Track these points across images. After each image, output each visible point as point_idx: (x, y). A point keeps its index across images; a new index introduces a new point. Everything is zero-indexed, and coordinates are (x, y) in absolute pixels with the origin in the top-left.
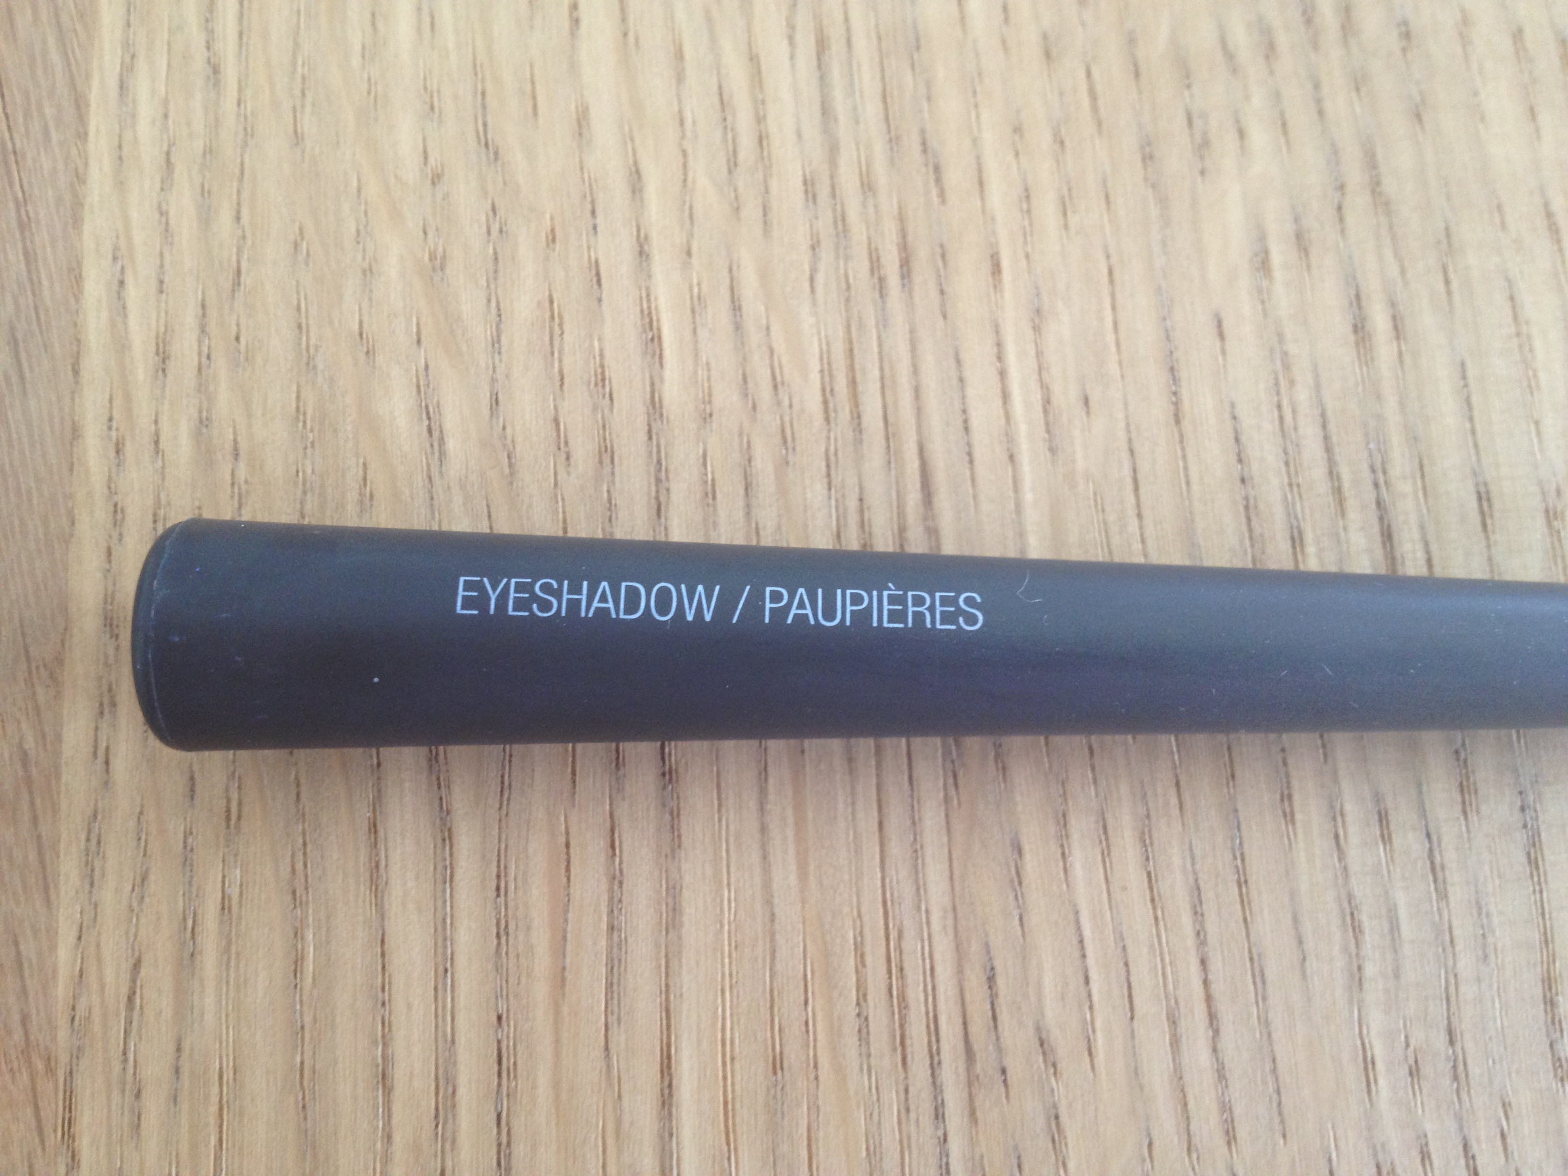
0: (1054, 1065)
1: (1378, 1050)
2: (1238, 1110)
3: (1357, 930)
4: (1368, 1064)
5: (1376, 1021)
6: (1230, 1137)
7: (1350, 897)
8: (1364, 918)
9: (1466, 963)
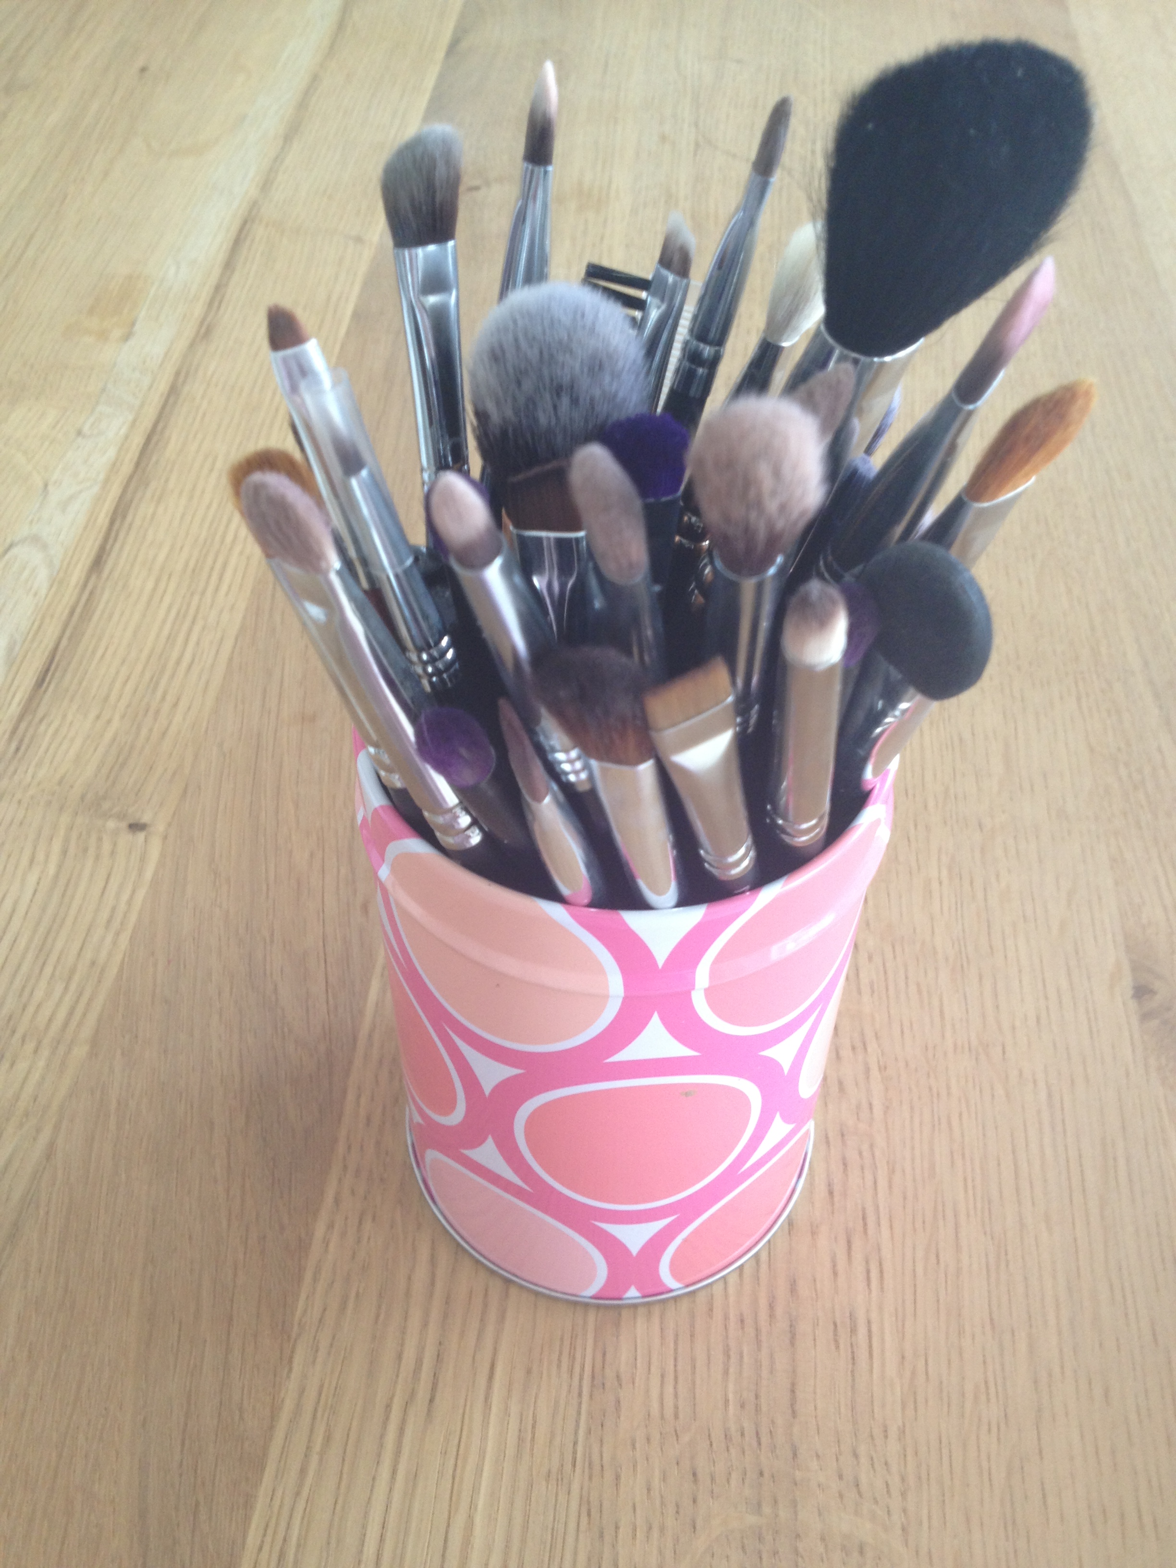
0: (620, 1385)
1: (731, 1396)
2: (680, 1408)
3: (729, 1357)
4: (726, 1402)
5: (731, 1387)
6: (676, 1416)
7: (728, 1345)
8: (732, 1353)
9: (765, 1373)
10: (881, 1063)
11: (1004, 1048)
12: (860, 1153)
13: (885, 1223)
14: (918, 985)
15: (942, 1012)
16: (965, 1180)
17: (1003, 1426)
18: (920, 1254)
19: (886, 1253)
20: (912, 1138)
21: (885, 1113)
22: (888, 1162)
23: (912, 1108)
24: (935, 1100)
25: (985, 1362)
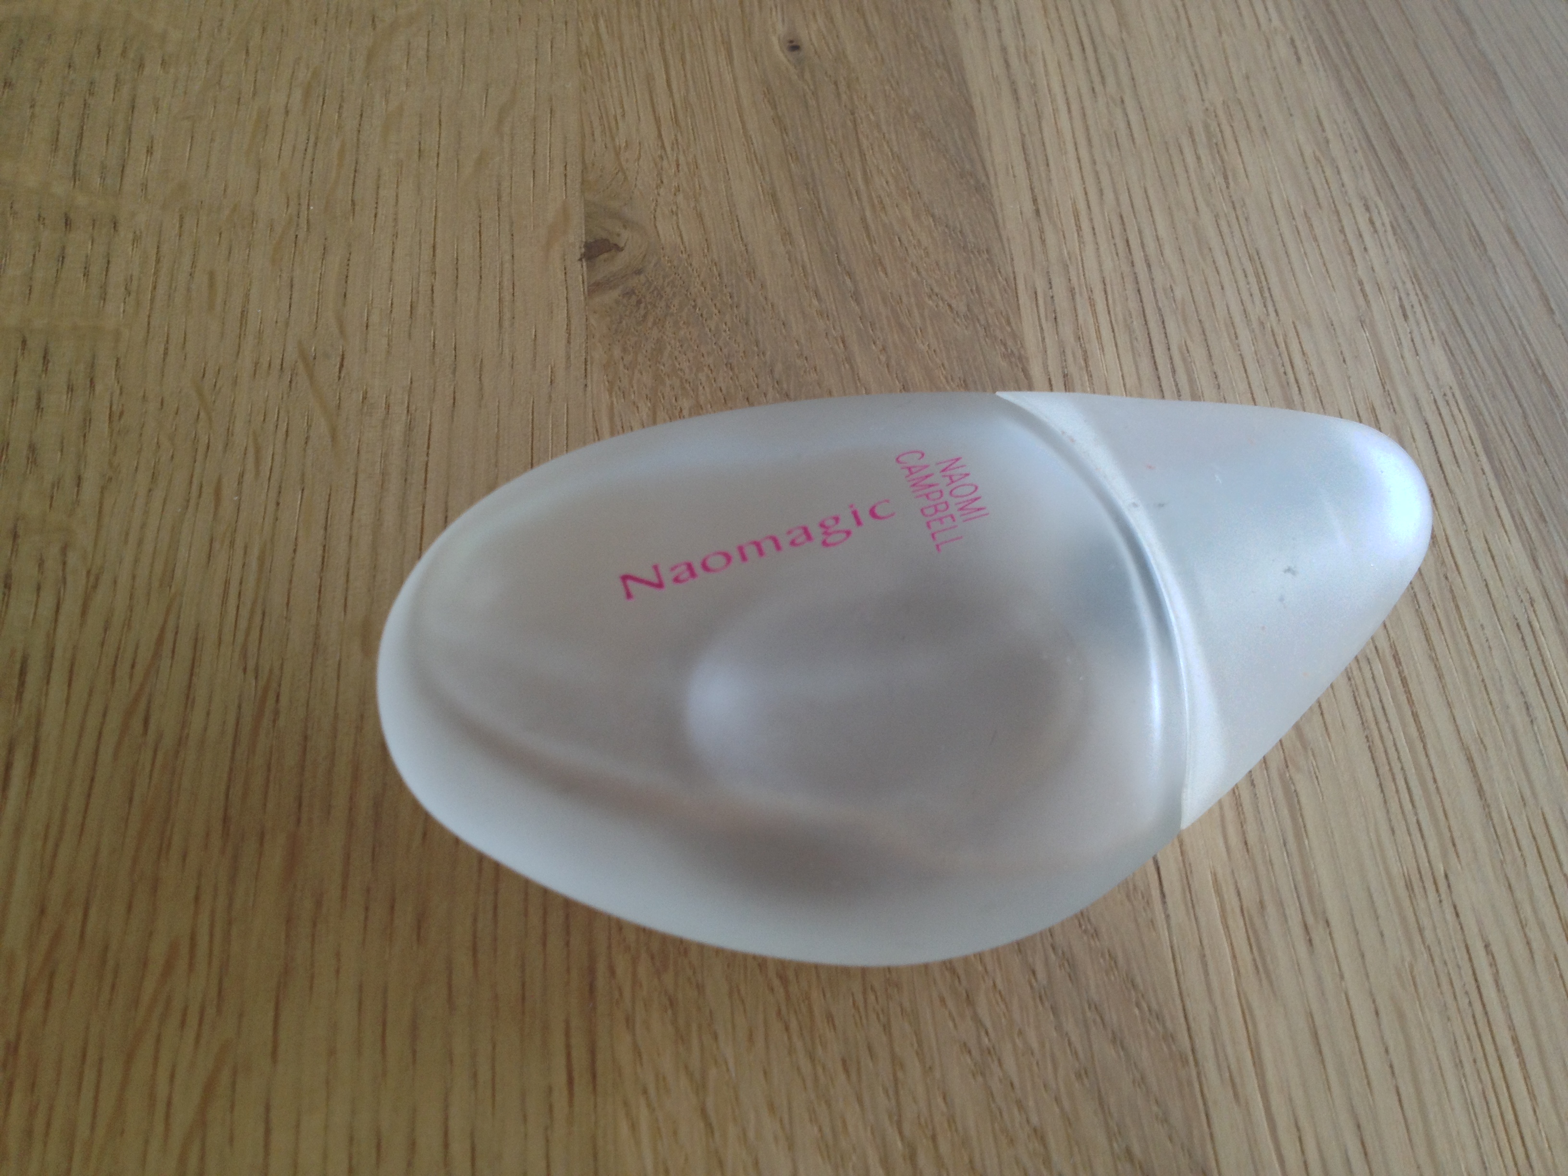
10: (114, 407)
11: (343, 359)
12: (41, 564)
13: (58, 677)
14: (212, 275)
15: (244, 313)
16: (227, 583)
17: (211, 1011)
18: (114, 720)
19: (50, 728)
20: (143, 526)
21: (103, 489)
22: (89, 573)
23: (154, 477)
24: (200, 457)
25: (197, 898)
